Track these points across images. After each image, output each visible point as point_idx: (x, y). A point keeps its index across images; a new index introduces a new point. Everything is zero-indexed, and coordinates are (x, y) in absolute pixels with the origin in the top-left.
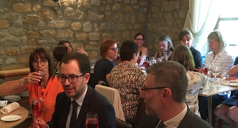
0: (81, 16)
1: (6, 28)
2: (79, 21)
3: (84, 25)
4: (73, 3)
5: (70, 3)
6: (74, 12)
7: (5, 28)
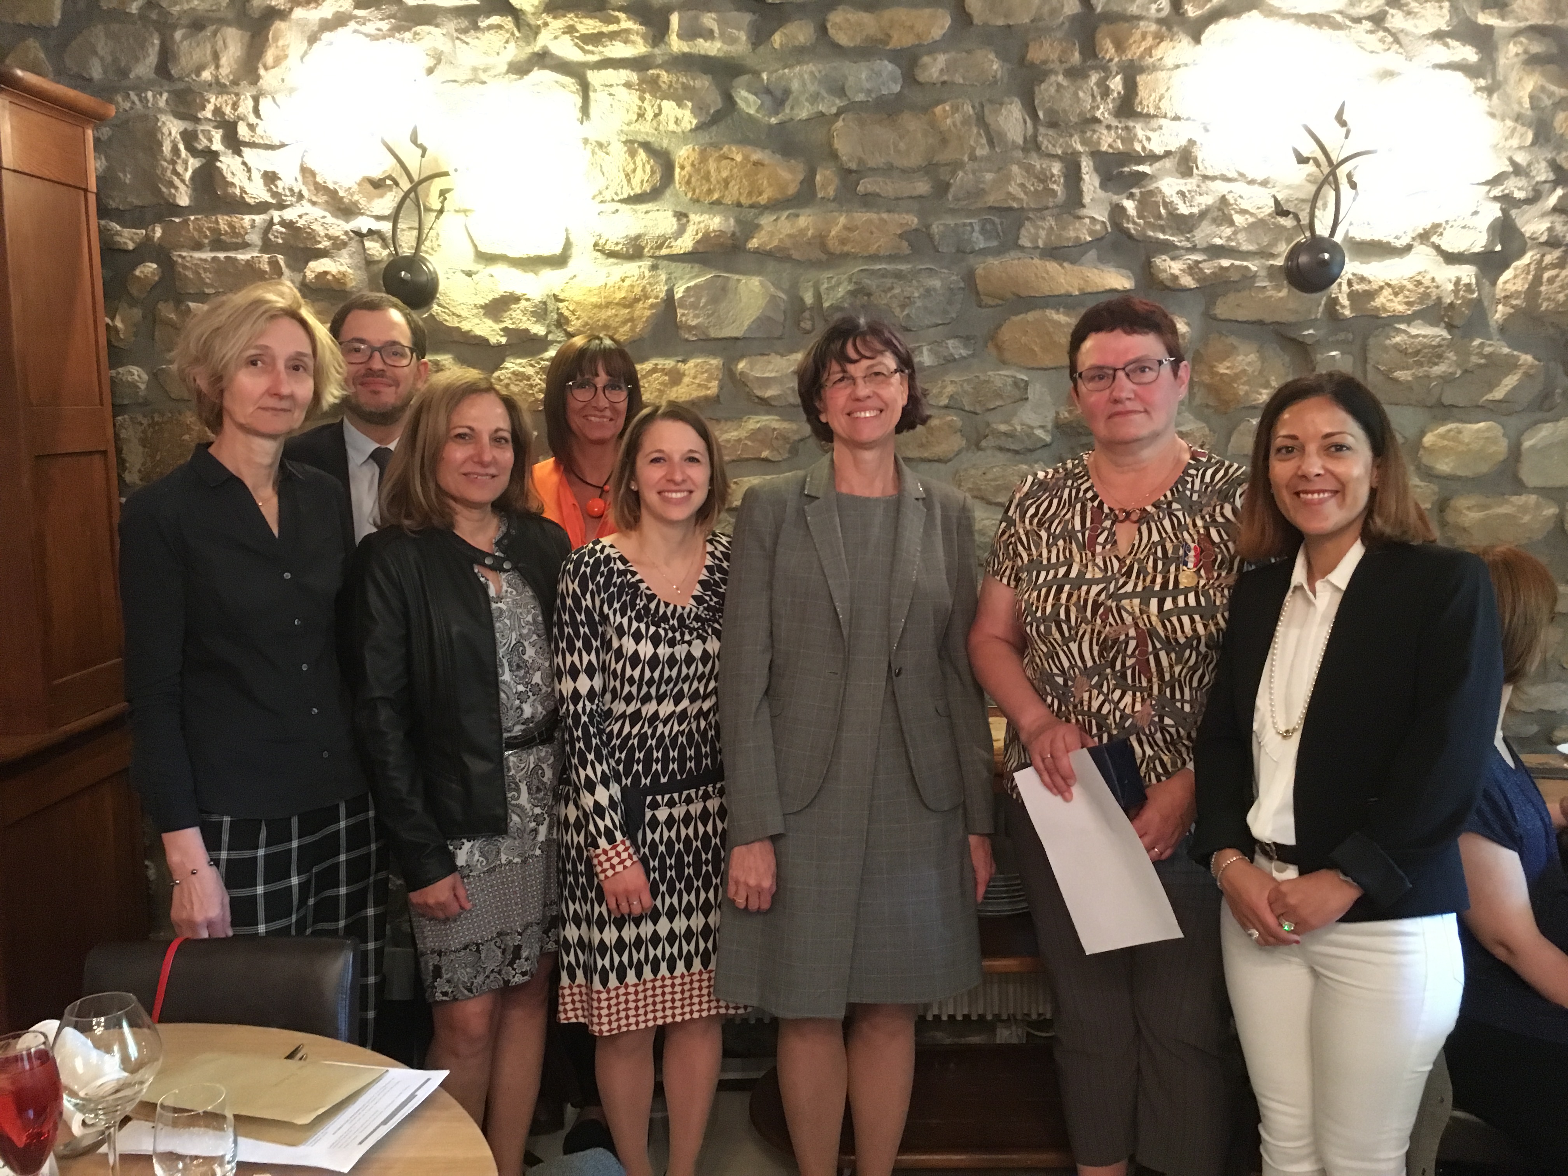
0: (1510, 382)
1: (939, 461)
2: (1492, 411)
3: (1527, 444)
4: (1456, 291)
5: (1426, 295)
6: (1451, 355)
7: (930, 461)
